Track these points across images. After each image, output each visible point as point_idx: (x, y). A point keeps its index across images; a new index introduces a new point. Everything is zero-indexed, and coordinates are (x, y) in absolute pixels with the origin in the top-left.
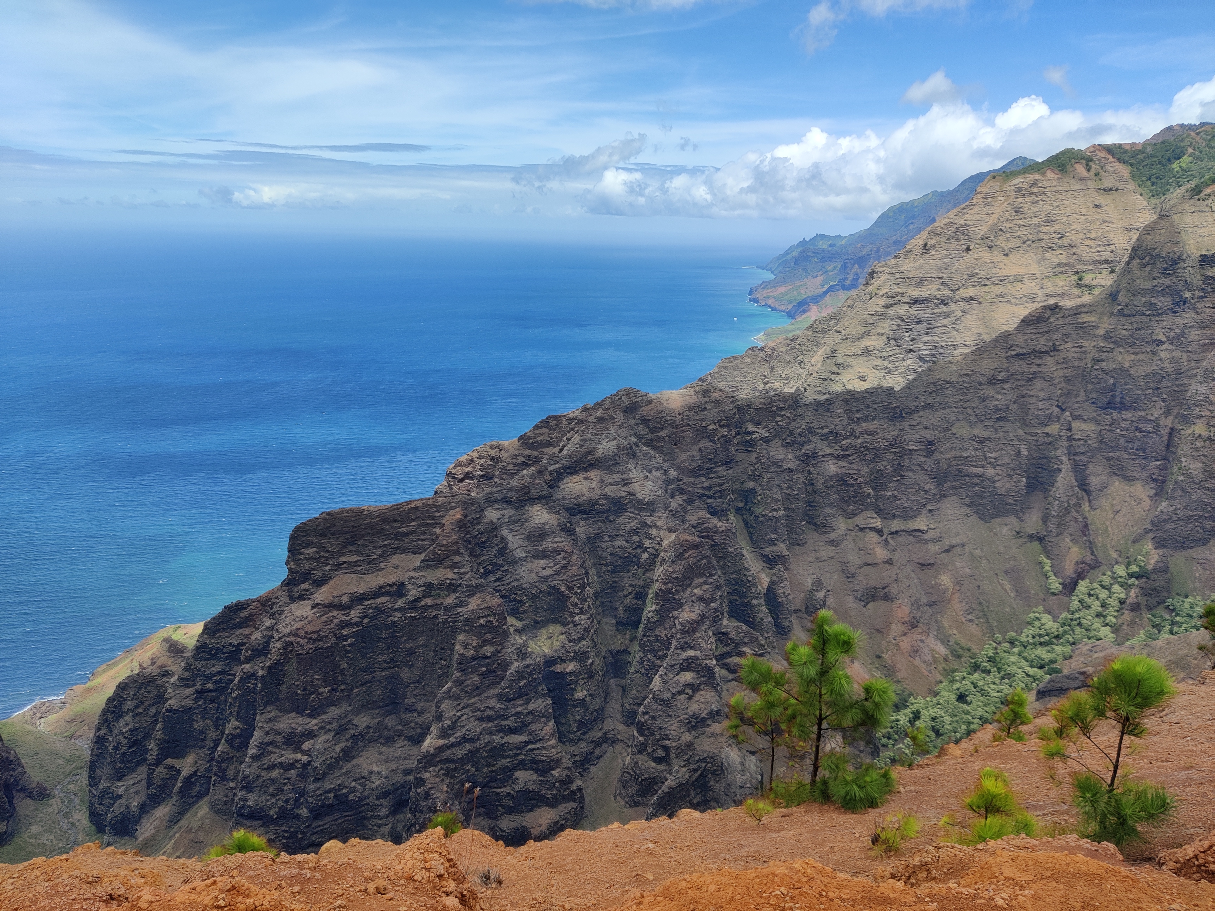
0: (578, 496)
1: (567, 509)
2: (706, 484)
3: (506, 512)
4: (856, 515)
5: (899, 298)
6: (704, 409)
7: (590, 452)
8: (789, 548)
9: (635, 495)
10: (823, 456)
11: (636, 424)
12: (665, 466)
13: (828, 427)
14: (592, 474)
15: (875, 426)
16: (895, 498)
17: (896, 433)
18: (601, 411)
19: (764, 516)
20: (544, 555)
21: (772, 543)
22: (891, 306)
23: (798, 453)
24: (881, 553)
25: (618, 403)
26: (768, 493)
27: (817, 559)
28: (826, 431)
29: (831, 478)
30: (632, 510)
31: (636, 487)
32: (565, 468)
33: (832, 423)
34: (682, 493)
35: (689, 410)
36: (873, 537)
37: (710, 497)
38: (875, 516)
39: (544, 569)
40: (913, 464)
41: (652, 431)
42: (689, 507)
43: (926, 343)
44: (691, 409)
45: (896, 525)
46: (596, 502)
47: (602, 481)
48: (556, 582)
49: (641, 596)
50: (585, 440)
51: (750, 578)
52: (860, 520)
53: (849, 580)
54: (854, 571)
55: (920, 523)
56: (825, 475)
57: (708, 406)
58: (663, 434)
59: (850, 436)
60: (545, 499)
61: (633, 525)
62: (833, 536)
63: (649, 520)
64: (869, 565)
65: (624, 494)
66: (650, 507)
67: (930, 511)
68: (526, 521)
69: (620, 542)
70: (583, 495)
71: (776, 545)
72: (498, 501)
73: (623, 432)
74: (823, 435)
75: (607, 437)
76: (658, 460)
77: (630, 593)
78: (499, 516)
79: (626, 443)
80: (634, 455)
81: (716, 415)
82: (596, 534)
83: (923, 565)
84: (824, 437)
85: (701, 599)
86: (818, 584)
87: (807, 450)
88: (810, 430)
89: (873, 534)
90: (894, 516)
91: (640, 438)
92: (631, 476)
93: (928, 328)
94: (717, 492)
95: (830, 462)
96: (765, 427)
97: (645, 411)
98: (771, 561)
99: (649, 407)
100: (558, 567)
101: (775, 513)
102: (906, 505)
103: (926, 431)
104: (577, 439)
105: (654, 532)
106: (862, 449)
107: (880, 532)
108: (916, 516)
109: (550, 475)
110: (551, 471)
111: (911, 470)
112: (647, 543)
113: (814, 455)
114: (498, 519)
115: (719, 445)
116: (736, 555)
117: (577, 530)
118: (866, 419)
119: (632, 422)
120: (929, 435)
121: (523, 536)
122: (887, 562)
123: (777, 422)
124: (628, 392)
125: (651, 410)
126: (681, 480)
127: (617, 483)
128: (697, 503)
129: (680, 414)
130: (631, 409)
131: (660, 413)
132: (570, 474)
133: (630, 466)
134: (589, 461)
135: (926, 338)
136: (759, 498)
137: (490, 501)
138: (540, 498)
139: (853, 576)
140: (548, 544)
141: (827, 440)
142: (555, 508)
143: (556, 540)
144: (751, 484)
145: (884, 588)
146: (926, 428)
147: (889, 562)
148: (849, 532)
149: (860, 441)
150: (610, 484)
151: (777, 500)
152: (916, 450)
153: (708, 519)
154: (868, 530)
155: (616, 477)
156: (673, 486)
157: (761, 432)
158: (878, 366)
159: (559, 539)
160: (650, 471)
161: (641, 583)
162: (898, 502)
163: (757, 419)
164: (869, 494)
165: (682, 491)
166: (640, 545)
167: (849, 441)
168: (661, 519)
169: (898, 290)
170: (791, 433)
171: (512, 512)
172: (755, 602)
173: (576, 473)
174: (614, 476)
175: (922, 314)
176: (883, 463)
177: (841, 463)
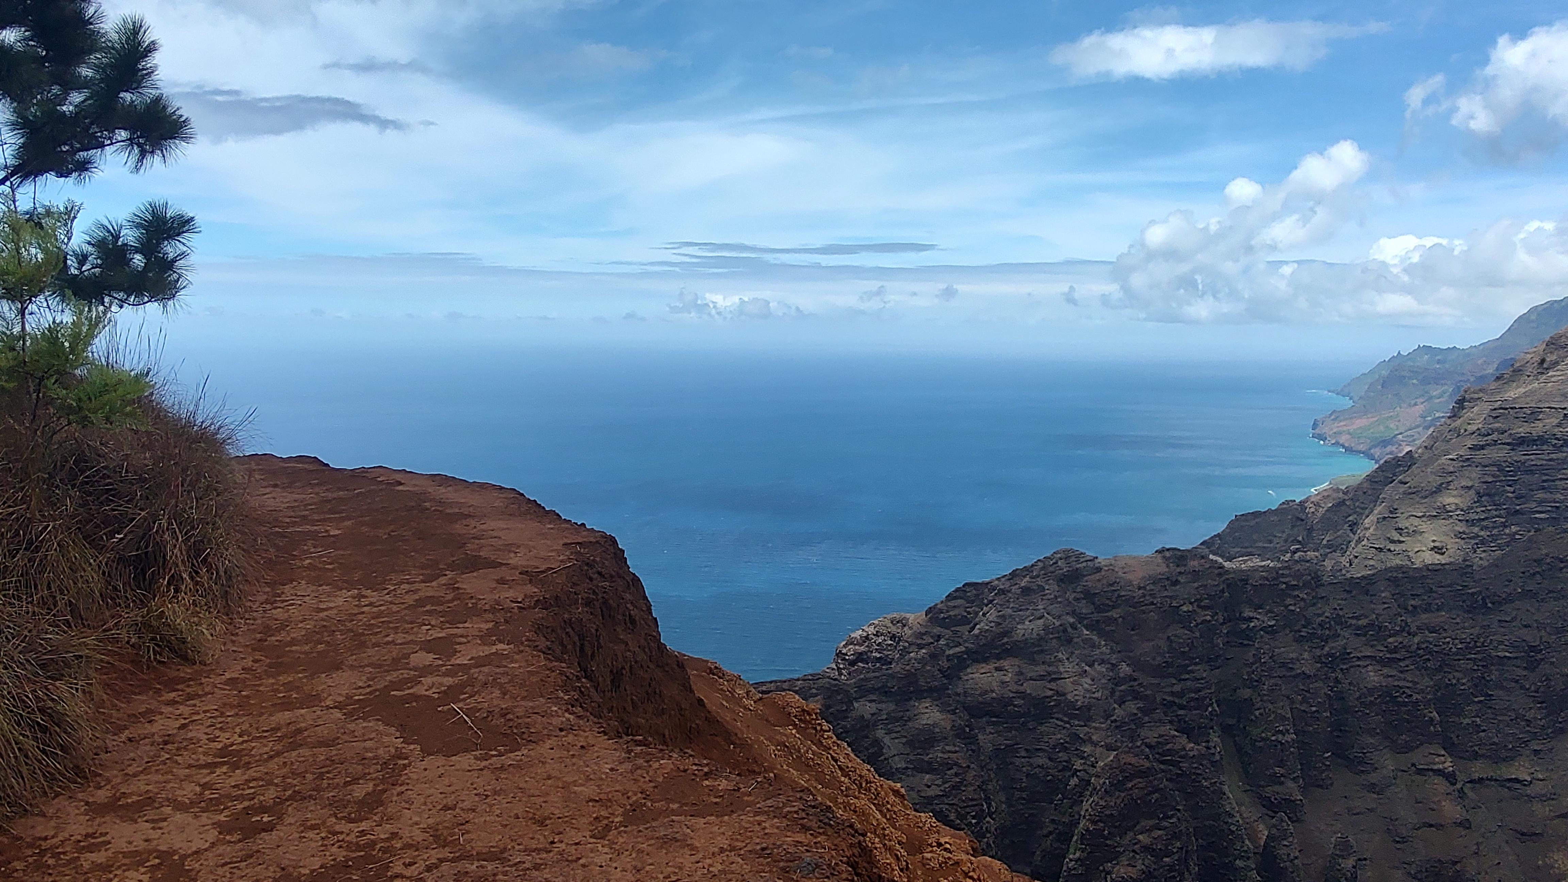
0: (986, 692)
1: (966, 708)
2: (1177, 688)
3: (884, 706)
4: (1411, 749)
5: (1495, 436)
6: (1176, 583)
7: (1005, 634)
8: (1304, 790)
9: (1064, 695)
10: (1359, 658)
11: (1077, 599)
12: (1114, 659)
13: (1366, 617)
14: (1006, 663)
15: (1442, 619)
16: (1478, 728)
17: (1476, 631)
18: (1027, 579)
19: (1263, 739)
20: (929, 768)
21: (1277, 780)
22: (1482, 448)
23: (1318, 652)
24: (1451, 810)
25: (1051, 569)
26: (1270, 706)
27: (1349, 810)
28: (1363, 622)
29: (1371, 691)
30: (1060, 716)
31: (1067, 685)
32: (968, 651)
33: (1373, 611)
34: (1136, 699)
35: (1154, 583)
36: (1440, 785)
37: (1182, 707)
38: (1443, 752)
39: (929, 787)
40: (1506, 679)
41: (1099, 609)
42: (1146, 719)
43: (1541, 502)
44: (1155, 581)
45: (1479, 769)
46: (1010, 702)
47: (1020, 673)
48: (944, 807)
49: (1065, 838)
50: (1003, 616)
51: (1233, 828)
52: (1419, 757)
53: (1398, 846)
54: (1405, 834)
55: (1521, 770)
56: (1361, 686)
57: (1182, 579)
58: (1114, 614)
59: (1403, 631)
60: (936, 693)
61: (1060, 736)
62: (1374, 778)
63: (1082, 732)
64: (1431, 826)
65: (1050, 693)
66: (1085, 713)
67: (1536, 752)
68: (910, 719)
69: (1042, 760)
70: (993, 691)
71: (1282, 783)
72: (873, 690)
73: (1055, 609)
74: (1359, 628)
75: (1032, 614)
76: (1104, 649)
77: (1050, 833)
78: (874, 710)
79: (1057, 624)
80: (1069, 641)
81: (1193, 592)
82: (1007, 746)
83: (1523, 834)
84: (1361, 632)
85: (1146, 849)
86: (1345, 848)
87: (1332, 648)
88: (1339, 620)
89: (1438, 780)
90: (1476, 756)
91: (1081, 618)
92: (1062, 670)
93: (1544, 481)
94: (1192, 699)
95: (1370, 668)
96: (1270, 611)
97: (1090, 582)
98: (1271, 806)
99: (1097, 576)
100: (947, 786)
101: (1280, 737)
102: (1496, 740)
103: (1525, 631)
104: (993, 615)
105: (1088, 749)
106: (1421, 652)
107: (1451, 778)
108: (1512, 759)
109: (948, 661)
110: (949, 656)
111: (1502, 688)
112: (1078, 764)
113: (1345, 656)
114: (873, 715)
115: (1198, 634)
116: (1213, 792)
117: (980, 737)
118: (1427, 609)
119: (1070, 596)
120: (1531, 637)
121: (904, 740)
122: (1460, 824)
123: (1286, 607)
124: (1068, 555)
125: (1099, 580)
126: (1135, 680)
127: (1041, 678)
128: (1159, 714)
129: (1140, 588)
130: (1071, 578)
131: (1111, 585)
132: (977, 661)
133: (1060, 655)
134: (1004, 644)
135: (1541, 495)
136: (1257, 713)
137: (863, 691)
138: (931, 690)
139: (1404, 839)
140: (937, 754)
141: (1365, 636)
142: (950, 705)
143: (947, 748)
144: (1246, 693)
145: (1455, 863)
146: (1525, 626)
147: (1465, 824)
148: (1399, 774)
149: (1416, 640)
150: (1031, 679)
151: (1284, 718)
152: (1509, 658)
153: (1174, 736)
154: (1431, 773)
155: (1041, 669)
156: (1123, 687)
157: (1262, 619)
158: (1464, 533)
159: (953, 749)
160: (1091, 665)
161: (1066, 819)
162: (1482, 734)
163: (1256, 601)
164: (1432, 720)
165: (1136, 696)
166: (1068, 767)
167: (1400, 640)
168: (1099, 731)
169: (1497, 425)
170: (1308, 623)
171: (892, 706)
172: (1239, 863)
173: (986, 660)
174: (1038, 668)
175: (1533, 460)
176: (1456, 674)
177: (1385, 671)
